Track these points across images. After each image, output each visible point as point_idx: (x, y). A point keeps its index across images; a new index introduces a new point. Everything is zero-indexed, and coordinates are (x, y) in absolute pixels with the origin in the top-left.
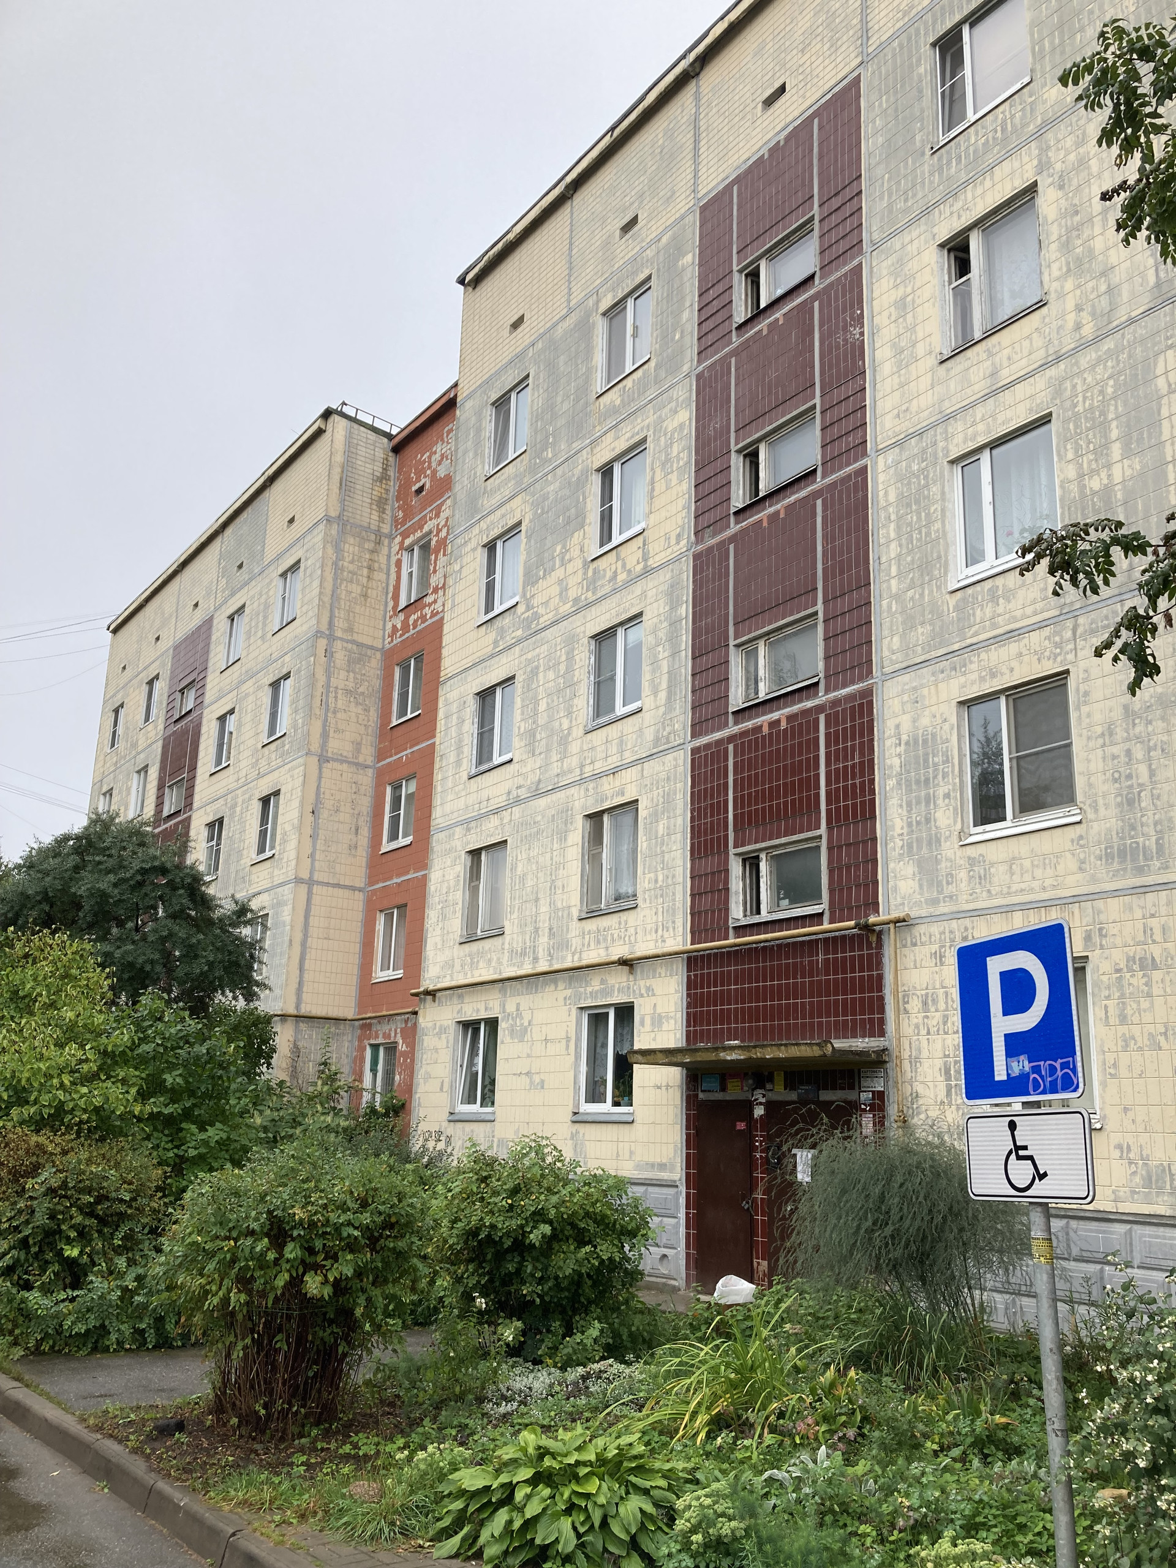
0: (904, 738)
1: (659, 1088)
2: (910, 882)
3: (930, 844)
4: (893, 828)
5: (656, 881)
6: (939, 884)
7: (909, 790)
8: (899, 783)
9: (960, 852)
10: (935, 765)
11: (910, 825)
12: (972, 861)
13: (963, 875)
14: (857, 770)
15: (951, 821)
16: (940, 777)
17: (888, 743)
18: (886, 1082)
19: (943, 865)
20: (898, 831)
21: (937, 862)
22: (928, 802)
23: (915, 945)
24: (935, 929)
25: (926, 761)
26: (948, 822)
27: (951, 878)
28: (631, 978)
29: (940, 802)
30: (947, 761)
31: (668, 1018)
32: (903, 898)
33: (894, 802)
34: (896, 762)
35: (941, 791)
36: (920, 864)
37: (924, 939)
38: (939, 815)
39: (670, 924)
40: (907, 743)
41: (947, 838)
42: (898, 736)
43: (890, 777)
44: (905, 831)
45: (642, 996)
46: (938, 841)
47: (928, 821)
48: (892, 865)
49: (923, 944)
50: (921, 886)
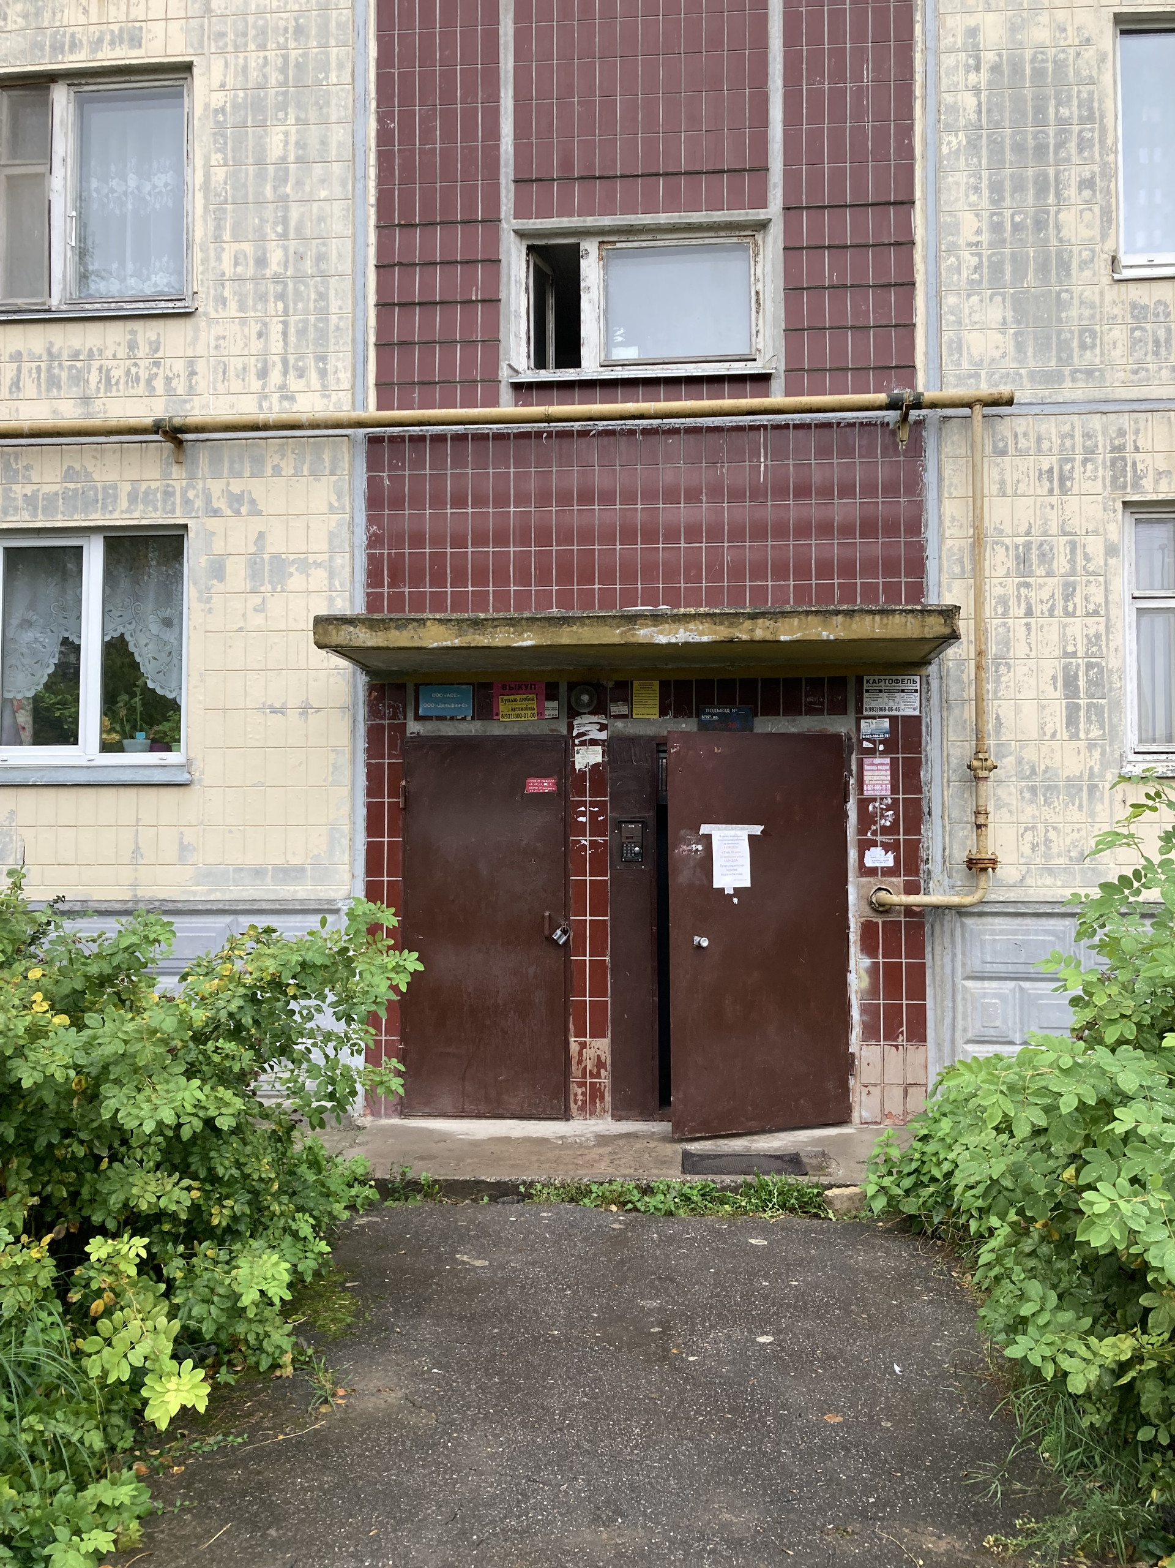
0: (989, 57)
1: (280, 711)
2: (996, 337)
3: (1043, 268)
4: (955, 228)
5: (261, 261)
6: (1063, 346)
7: (997, 162)
8: (973, 145)
9: (1112, 293)
10: (1063, 123)
11: (997, 228)
12: (1139, 313)
13: (1118, 334)
14: (868, 102)
15: (1096, 232)
16: (1072, 145)
17: (948, 61)
18: (926, 700)
19: (1074, 312)
20: (967, 234)
21: (1060, 304)
22: (1042, 188)
23: (1003, 453)
24: (1051, 428)
25: (1040, 110)
26: (1085, 233)
27: (1089, 337)
28: (176, 471)
29: (1071, 192)
30: (1091, 119)
31: (304, 566)
32: (979, 364)
33: (958, 180)
34: (969, 101)
35: (1073, 175)
36: (1018, 305)
37: (1023, 443)
38: (1067, 217)
39: (310, 361)
40: (996, 69)
41: (1084, 265)
42: (975, 52)
43: (950, 129)
44: (985, 238)
45: (216, 513)
46: (1064, 266)
47: (1040, 225)
48: (951, 300)
49: (1021, 453)
50: (1020, 347)
